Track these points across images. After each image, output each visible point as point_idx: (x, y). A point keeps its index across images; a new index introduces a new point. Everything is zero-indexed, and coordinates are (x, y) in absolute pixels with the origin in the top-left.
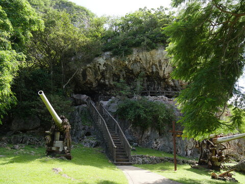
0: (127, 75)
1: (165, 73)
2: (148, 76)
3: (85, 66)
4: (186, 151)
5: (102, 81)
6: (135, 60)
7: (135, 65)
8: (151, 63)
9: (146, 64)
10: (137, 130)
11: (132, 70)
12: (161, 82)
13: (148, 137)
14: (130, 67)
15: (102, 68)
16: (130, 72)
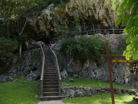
0: (69, 22)
1: (100, 16)
2: (86, 21)
3: (37, 18)
4: (124, 79)
5: (52, 29)
6: (73, 7)
7: (74, 12)
8: (87, 8)
9: (83, 9)
10: (77, 63)
11: (72, 17)
12: (97, 25)
13: (87, 69)
14: (71, 14)
15: (50, 18)
16: (71, 19)
